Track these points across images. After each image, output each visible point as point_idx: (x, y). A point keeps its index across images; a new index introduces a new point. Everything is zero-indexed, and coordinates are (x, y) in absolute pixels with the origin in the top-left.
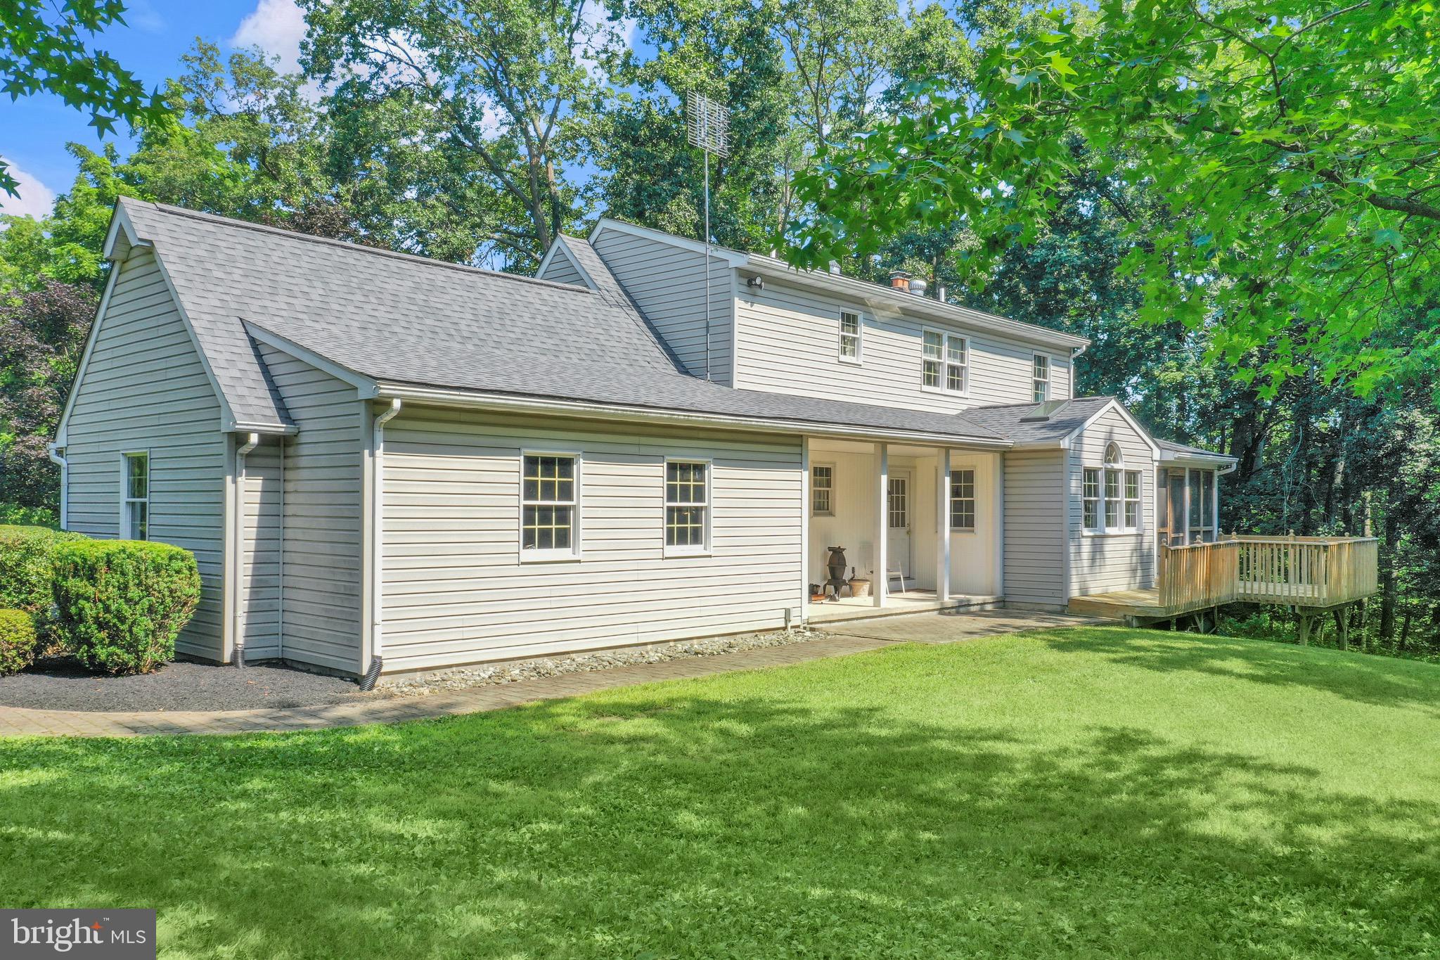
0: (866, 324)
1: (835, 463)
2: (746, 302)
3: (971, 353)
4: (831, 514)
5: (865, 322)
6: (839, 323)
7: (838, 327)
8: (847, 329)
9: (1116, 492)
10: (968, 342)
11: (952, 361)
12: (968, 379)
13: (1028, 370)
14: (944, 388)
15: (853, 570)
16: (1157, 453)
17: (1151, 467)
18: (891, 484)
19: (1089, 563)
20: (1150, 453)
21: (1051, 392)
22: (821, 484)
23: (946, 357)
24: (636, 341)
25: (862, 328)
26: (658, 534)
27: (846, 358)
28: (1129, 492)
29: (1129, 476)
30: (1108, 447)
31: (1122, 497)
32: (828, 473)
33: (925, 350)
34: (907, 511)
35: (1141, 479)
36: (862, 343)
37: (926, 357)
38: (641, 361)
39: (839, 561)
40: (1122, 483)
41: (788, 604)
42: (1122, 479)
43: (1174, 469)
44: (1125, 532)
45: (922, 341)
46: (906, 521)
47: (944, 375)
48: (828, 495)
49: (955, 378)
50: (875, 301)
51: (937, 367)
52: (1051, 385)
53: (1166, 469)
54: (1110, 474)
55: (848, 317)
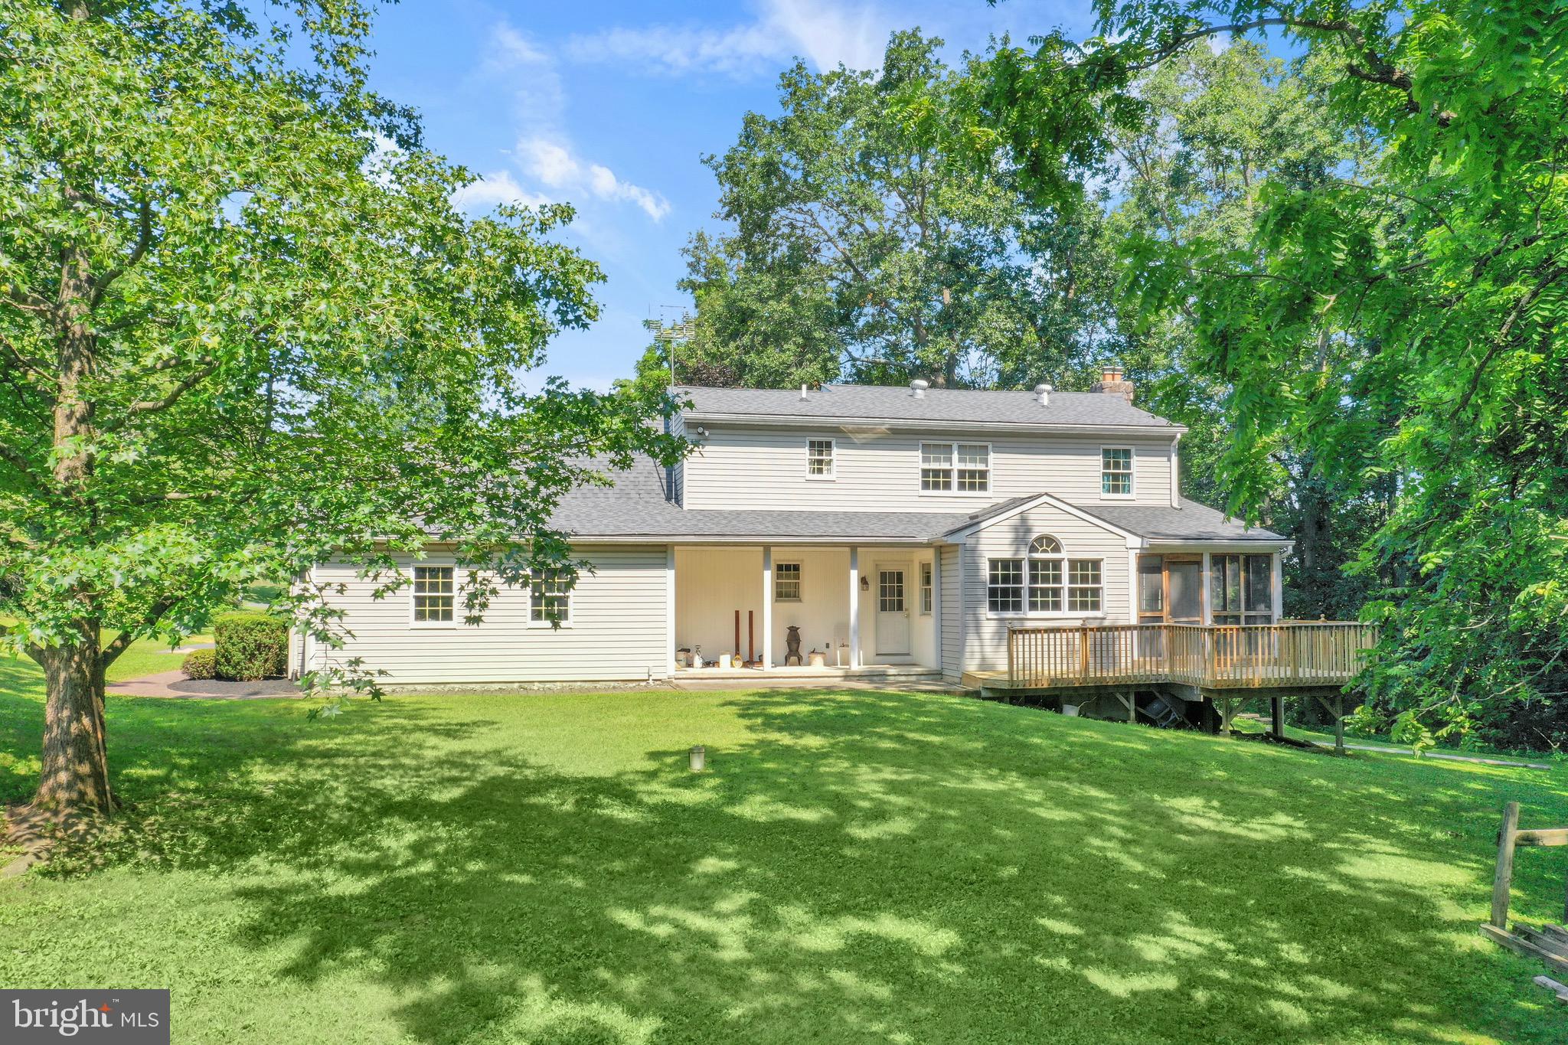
1: (802, 561)
3: (992, 457)
4: (800, 601)
5: (840, 446)
6: (806, 450)
7: (804, 454)
8: (820, 453)
9: (1057, 579)
10: (990, 447)
11: (970, 466)
12: (991, 480)
13: (1094, 464)
14: (955, 490)
15: (828, 646)
16: (1135, 542)
17: (1124, 555)
18: (883, 575)
19: (995, 642)
20: (1122, 542)
21: (1135, 482)
22: (788, 577)
23: (956, 464)
24: (642, 479)
25: (835, 451)
26: (523, 613)
27: (817, 477)
28: (1084, 579)
29: (1084, 564)
30: (1040, 539)
31: (1065, 584)
32: (796, 568)
33: (925, 460)
34: (905, 598)
35: (1104, 567)
36: (834, 464)
37: (927, 466)
38: (634, 495)
39: (793, 638)
40: (1065, 571)
41: (651, 664)
42: (1065, 567)
43: (1178, 555)
44: (1067, 616)
45: (919, 454)
46: (905, 606)
47: (955, 480)
48: (797, 586)
49: (976, 480)
50: (850, 427)
51: (947, 473)
52: (1135, 475)
53: (1161, 556)
54: (1045, 564)
55: (820, 444)
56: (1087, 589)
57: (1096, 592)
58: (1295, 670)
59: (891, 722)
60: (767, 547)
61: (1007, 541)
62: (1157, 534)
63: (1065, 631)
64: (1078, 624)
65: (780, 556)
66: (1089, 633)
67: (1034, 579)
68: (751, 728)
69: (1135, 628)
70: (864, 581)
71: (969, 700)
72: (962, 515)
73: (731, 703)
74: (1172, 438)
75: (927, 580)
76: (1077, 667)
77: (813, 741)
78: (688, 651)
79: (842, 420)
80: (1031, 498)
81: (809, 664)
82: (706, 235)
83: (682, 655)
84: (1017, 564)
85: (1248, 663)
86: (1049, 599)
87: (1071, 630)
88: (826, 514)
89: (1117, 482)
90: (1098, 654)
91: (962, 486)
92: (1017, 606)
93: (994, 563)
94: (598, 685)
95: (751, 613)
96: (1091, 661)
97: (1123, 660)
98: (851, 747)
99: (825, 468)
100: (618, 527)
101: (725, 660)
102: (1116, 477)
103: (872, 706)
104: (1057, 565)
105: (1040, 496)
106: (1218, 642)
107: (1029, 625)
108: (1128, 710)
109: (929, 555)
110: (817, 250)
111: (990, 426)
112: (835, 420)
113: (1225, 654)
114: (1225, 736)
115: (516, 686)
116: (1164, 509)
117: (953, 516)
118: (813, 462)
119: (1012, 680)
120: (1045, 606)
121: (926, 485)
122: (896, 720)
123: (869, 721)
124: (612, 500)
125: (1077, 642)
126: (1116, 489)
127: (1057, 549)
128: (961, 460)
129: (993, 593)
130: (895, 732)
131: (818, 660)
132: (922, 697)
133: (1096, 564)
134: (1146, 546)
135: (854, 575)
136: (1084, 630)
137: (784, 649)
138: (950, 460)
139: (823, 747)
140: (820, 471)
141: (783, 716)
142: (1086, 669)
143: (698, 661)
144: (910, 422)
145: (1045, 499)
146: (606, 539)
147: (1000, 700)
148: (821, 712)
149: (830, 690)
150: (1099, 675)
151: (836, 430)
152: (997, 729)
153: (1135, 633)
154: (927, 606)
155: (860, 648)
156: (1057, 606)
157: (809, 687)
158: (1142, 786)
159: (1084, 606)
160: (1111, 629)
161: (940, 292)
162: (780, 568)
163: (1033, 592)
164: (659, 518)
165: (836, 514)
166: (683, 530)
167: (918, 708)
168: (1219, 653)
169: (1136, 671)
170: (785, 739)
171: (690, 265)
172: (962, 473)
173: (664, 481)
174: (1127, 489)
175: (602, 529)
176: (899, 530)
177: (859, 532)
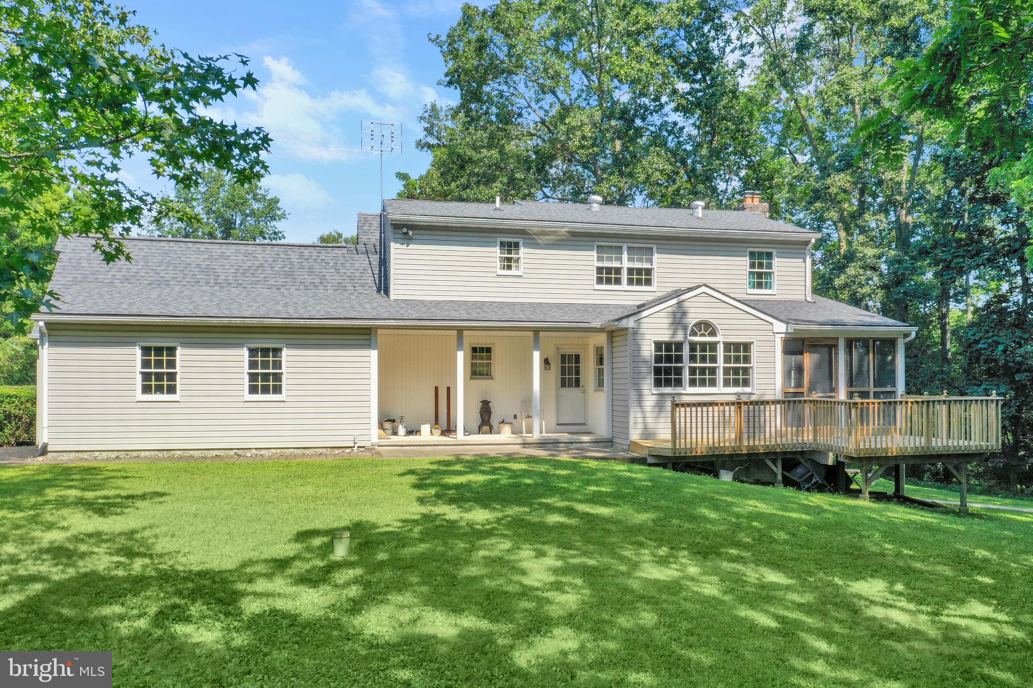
0: (524, 247)
1: (494, 344)
2: (402, 244)
3: (656, 257)
4: (492, 378)
5: (526, 245)
6: (498, 249)
7: (496, 252)
8: (509, 252)
9: (714, 359)
10: (655, 249)
11: (637, 265)
12: (655, 277)
13: (742, 263)
14: (624, 285)
15: (515, 417)
16: (780, 327)
17: (771, 338)
18: (563, 357)
19: (655, 414)
20: (770, 327)
21: (776, 280)
22: (481, 358)
23: (626, 263)
24: (357, 274)
25: (522, 250)
26: (240, 387)
27: (506, 272)
28: (737, 360)
29: (737, 346)
30: (698, 325)
31: (721, 363)
32: (489, 350)
33: (600, 259)
34: (581, 377)
35: (754, 348)
36: (522, 261)
37: (601, 265)
38: (349, 287)
39: (486, 410)
40: (720, 353)
41: (355, 433)
42: (721, 348)
43: (817, 339)
44: (722, 391)
45: (594, 253)
46: (581, 383)
47: (624, 276)
48: (489, 365)
49: (642, 277)
50: (535, 230)
51: (618, 271)
52: (776, 273)
53: (803, 340)
54: (703, 346)
55: (510, 245)
56: (738, 368)
57: (746, 371)
58: (929, 441)
59: (564, 493)
60: (460, 331)
61: (666, 326)
62: (797, 321)
63: (716, 404)
64: (733, 398)
65: (471, 338)
66: (744, 408)
67: (693, 358)
68: (421, 501)
69: (778, 402)
70: (546, 362)
71: (636, 467)
72: (631, 306)
73: (412, 472)
74: (807, 243)
75: (601, 361)
76: (733, 436)
77: (480, 516)
78: (394, 421)
79: (527, 223)
80: (690, 289)
81: (499, 433)
82: (438, 106)
83: (388, 425)
84: (679, 346)
85: (886, 432)
86: (704, 377)
87: (727, 404)
88: (514, 304)
89: (760, 279)
90: (751, 425)
91: (630, 282)
92: (679, 383)
93: (658, 345)
94: (307, 452)
95: (448, 389)
96: (745, 430)
97: (768, 430)
98: (517, 523)
99: (513, 265)
100: (328, 312)
101: (425, 429)
102: (760, 275)
103: (544, 475)
104: (713, 346)
105: (699, 287)
106: (862, 415)
107: (686, 399)
108: (775, 475)
109: (601, 339)
110: (520, 115)
111: (655, 231)
112: (522, 223)
113: (868, 424)
114: (865, 499)
115: (232, 453)
116: (800, 302)
117: (623, 307)
118: (503, 260)
119: (674, 449)
120: (703, 383)
121: (600, 281)
122: (567, 490)
123: (541, 491)
124: (331, 291)
125: (733, 414)
126: (760, 285)
127: (713, 333)
128: (629, 260)
129: (657, 371)
130: (566, 504)
131: (507, 429)
132: (593, 464)
133: (747, 346)
134: (790, 331)
135: (536, 356)
136: (739, 404)
137: (476, 419)
138: (620, 259)
139: (489, 522)
140: (509, 267)
141: (457, 487)
142: (741, 439)
143: (402, 430)
144: (586, 226)
145: (704, 289)
146: (315, 322)
147: (664, 466)
148: (496, 481)
149: (511, 457)
150: (751, 443)
151: (522, 232)
152: (665, 499)
153: (778, 406)
154: (600, 383)
155: (541, 419)
156: (713, 383)
157: (493, 454)
158: (820, 565)
159: (736, 383)
160: (756, 403)
161: (613, 140)
162: (474, 350)
163: (693, 371)
164: (367, 306)
165: (522, 304)
166: (385, 315)
167: (589, 477)
168: (862, 424)
169: (779, 440)
170: (451, 513)
171: (426, 129)
172: (630, 271)
173: (377, 276)
174: (769, 286)
175: (314, 314)
176: (577, 317)
177: (541, 318)
